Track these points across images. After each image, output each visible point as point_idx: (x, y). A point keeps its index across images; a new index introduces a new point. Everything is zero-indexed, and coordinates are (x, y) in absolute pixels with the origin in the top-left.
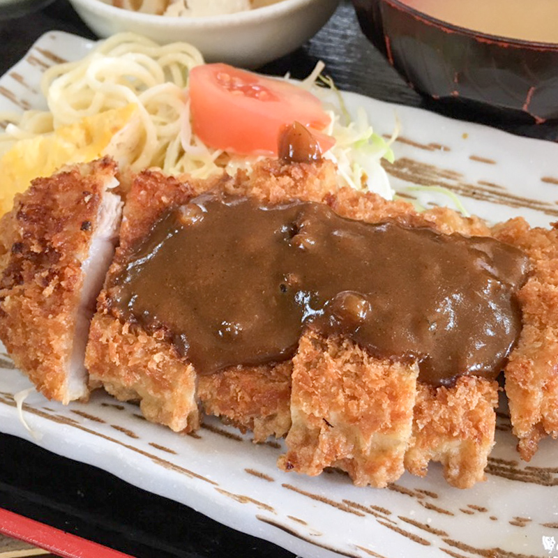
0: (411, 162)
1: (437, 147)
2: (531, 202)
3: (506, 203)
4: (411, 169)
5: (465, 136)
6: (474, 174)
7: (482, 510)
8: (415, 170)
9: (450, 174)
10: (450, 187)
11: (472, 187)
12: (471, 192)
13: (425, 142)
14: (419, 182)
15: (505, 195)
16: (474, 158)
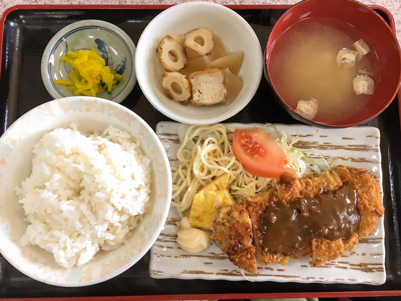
0: (302, 142)
1: (309, 135)
2: (340, 146)
3: (333, 149)
4: (302, 144)
5: (317, 131)
6: (321, 141)
7: (354, 253)
8: (303, 144)
9: (314, 143)
10: (315, 147)
11: (321, 145)
12: (322, 147)
13: (305, 135)
14: (305, 148)
15: (332, 146)
16: (320, 136)
